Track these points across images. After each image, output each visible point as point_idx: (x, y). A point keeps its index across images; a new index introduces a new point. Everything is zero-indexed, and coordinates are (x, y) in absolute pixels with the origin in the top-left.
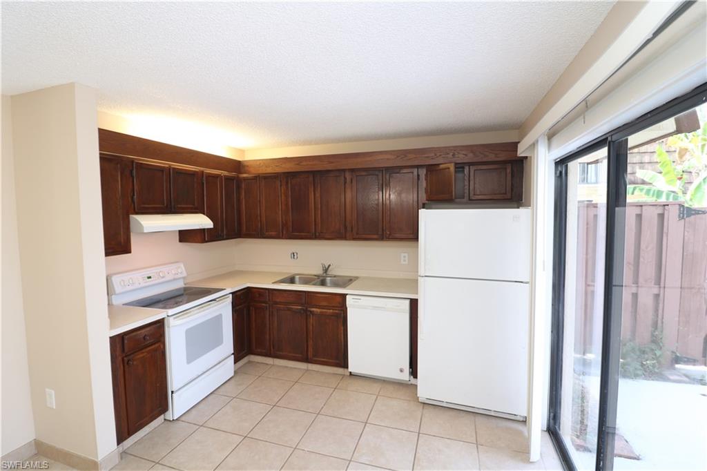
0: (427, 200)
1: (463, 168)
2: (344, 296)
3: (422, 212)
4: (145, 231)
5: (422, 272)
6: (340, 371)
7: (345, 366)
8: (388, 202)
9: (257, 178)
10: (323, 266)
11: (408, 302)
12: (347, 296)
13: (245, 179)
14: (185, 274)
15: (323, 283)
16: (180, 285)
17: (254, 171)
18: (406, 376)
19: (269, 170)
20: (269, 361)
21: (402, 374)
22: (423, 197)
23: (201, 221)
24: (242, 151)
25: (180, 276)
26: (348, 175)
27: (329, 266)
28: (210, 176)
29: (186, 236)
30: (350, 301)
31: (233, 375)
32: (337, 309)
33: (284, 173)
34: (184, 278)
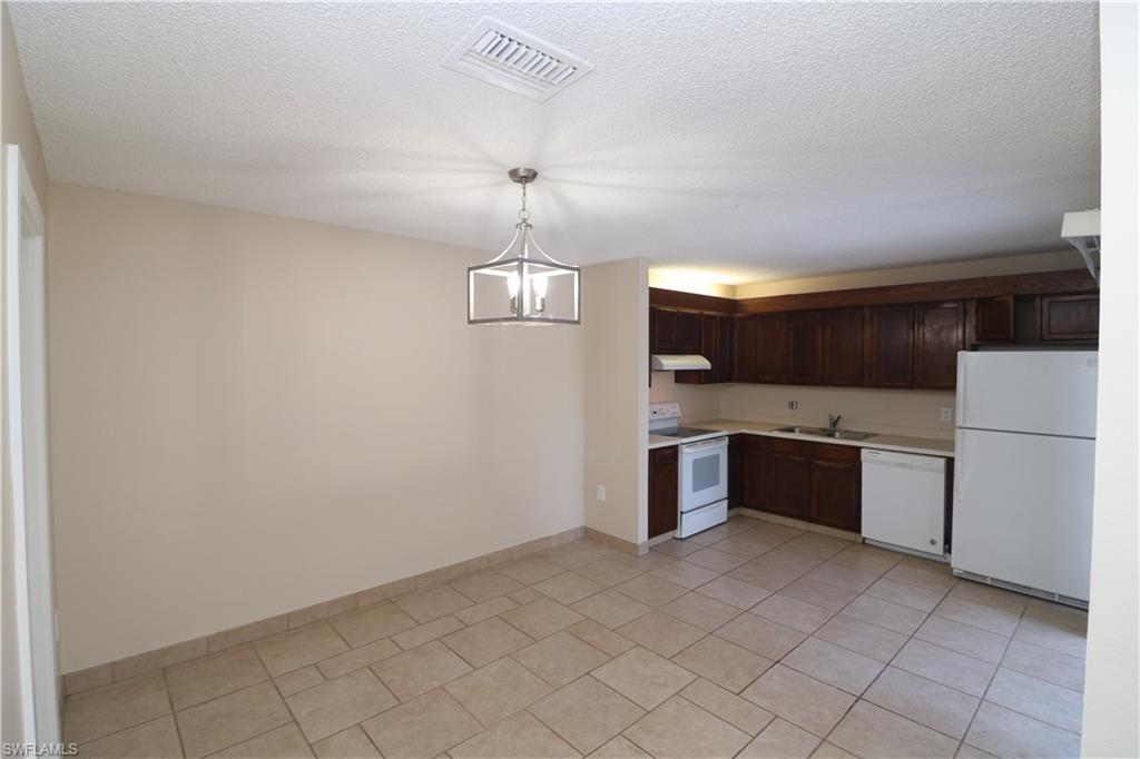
0: (977, 340)
1: (1033, 300)
2: (858, 449)
3: (962, 355)
4: (665, 368)
5: (959, 422)
6: (850, 535)
7: (858, 530)
8: (921, 343)
9: (754, 316)
10: (831, 418)
11: (943, 461)
12: (863, 450)
13: (740, 318)
14: (680, 415)
15: (831, 435)
16: (674, 424)
17: (751, 310)
18: (939, 549)
19: (769, 309)
20: (763, 516)
21: (932, 547)
22: (971, 336)
23: (698, 362)
24: (733, 288)
25: (675, 415)
26: (867, 314)
27: (839, 417)
28: (708, 316)
29: (682, 376)
30: (864, 454)
31: (725, 520)
32: (850, 464)
33: (785, 312)
34: (679, 418)
